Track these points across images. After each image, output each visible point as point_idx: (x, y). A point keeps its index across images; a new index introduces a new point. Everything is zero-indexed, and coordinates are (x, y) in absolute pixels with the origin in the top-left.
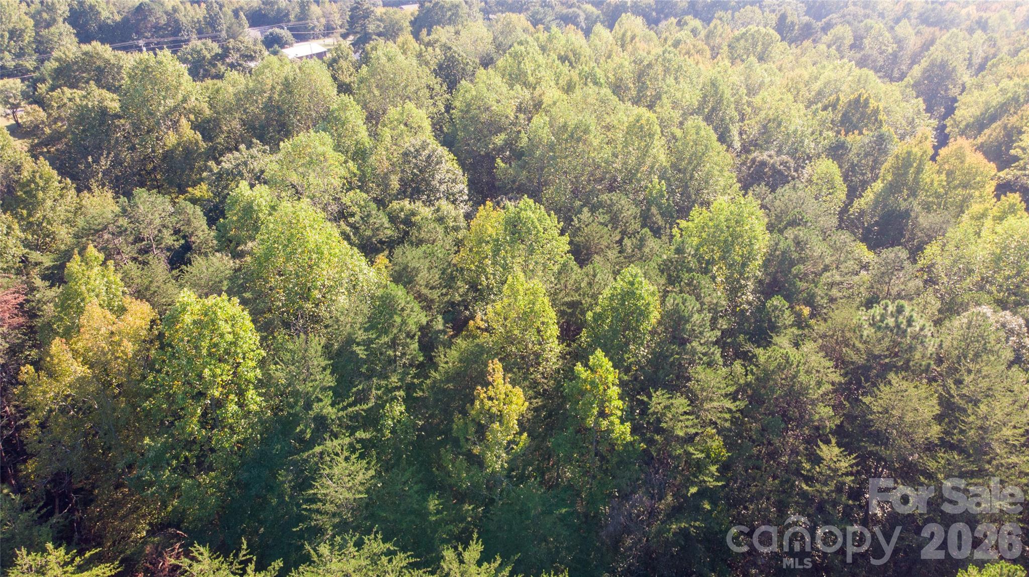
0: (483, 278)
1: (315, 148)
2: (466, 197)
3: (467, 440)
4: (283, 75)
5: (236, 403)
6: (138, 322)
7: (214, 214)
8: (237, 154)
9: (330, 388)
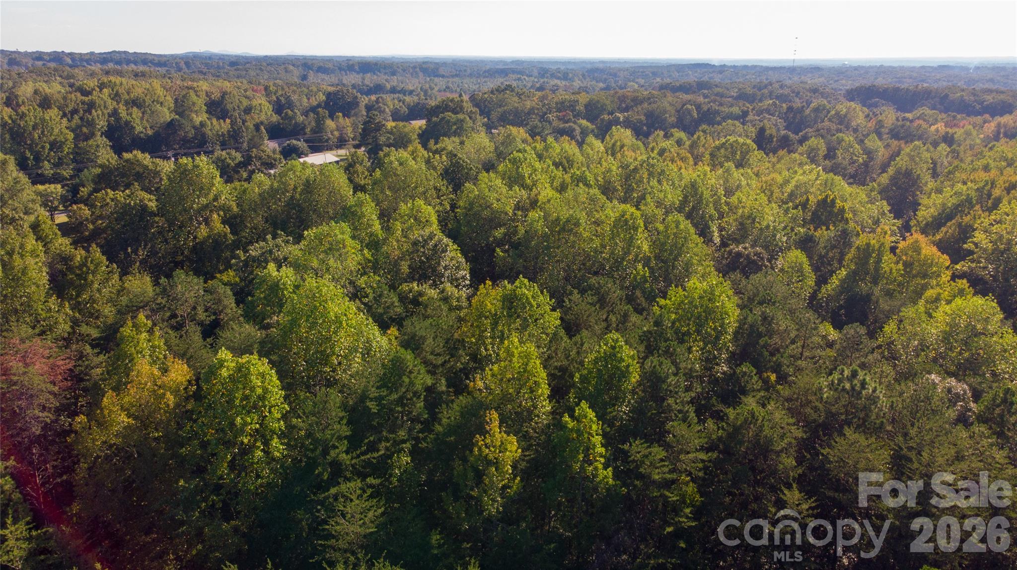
0: (482, 349)
1: (336, 235)
2: (468, 282)
3: (466, 485)
4: (304, 177)
5: (263, 450)
6: (180, 378)
7: (241, 295)
8: (262, 244)
9: (346, 437)
